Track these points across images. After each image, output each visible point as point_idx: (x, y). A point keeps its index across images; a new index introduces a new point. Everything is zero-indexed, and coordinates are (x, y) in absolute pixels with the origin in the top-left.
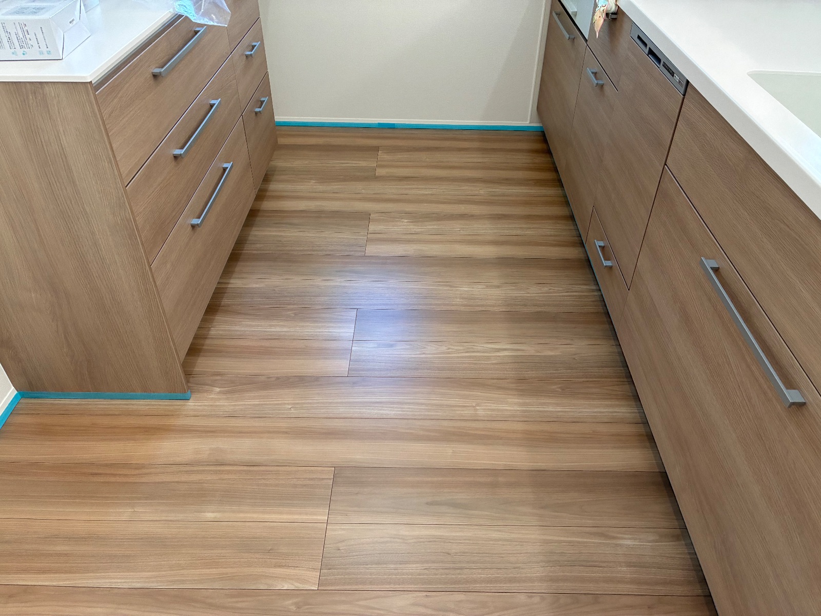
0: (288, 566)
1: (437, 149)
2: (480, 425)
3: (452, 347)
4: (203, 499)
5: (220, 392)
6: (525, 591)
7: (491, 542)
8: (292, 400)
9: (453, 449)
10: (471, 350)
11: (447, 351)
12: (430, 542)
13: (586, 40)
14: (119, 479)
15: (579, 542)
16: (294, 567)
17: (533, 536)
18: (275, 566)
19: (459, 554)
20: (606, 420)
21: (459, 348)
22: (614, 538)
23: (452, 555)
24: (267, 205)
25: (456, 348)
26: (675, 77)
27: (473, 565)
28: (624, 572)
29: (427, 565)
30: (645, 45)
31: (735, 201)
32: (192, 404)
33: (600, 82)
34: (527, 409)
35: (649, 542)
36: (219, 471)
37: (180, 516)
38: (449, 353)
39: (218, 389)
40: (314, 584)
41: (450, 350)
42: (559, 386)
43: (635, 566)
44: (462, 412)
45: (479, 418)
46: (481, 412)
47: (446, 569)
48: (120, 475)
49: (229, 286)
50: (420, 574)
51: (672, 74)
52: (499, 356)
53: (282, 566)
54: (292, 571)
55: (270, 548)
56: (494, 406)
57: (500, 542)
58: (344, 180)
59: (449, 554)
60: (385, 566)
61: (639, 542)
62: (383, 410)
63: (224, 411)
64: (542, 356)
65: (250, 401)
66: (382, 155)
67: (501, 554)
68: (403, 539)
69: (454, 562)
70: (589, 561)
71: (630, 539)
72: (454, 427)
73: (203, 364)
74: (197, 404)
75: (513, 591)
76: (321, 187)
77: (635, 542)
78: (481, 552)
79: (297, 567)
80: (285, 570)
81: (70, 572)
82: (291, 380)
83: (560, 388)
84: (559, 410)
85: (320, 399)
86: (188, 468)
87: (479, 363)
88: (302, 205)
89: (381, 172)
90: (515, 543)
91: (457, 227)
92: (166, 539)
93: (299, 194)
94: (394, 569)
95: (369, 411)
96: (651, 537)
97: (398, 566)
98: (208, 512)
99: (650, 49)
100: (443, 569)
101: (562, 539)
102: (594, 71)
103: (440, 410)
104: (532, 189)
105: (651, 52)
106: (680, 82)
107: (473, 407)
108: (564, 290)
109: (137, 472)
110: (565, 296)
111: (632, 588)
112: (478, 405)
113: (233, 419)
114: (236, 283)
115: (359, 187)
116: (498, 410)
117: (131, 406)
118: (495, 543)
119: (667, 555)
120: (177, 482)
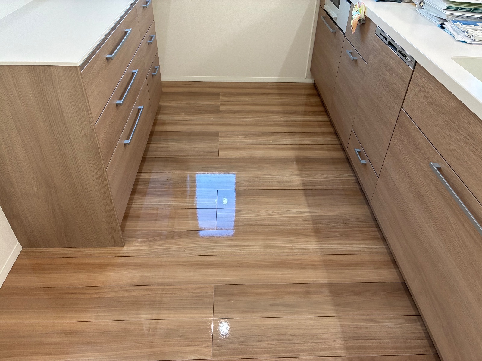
0: (193, 346)
1: (254, 94)
2: (296, 257)
3: (275, 212)
4: (139, 306)
5: (142, 242)
6: (332, 356)
7: (310, 327)
8: (184, 246)
9: (282, 272)
10: (286, 213)
11: (272, 214)
12: (274, 328)
13: (344, 34)
14: (86, 296)
15: (360, 326)
16: (197, 346)
17: (333, 323)
18: (185, 346)
19: (292, 335)
20: (367, 253)
21: (279, 212)
22: (380, 322)
23: (288, 335)
24: (158, 128)
25: (277, 212)
26: (407, 58)
27: (301, 341)
28: (387, 342)
29: (274, 342)
30: (386, 39)
31: (451, 131)
32: (125, 250)
33: (355, 58)
34: (322, 247)
35: (400, 324)
36: (147, 289)
37: (126, 317)
38: (273, 215)
39: (140, 240)
40: (210, 356)
41: (274, 213)
42: (339, 233)
43: (393, 339)
44: (285, 250)
45: (296, 254)
46: (295, 250)
47: (285, 344)
48: (88, 293)
49: (141, 178)
50: (270, 348)
51: (405, 57)
52: (302, 216)
53: (189, 346)
54: (195, 348)
55: (181, 335)
56: (303, 246)
57: (314, 327)
58: (202, 113)
59: (286, 335)
60: (249, 343)
61: (394, 324)
62: (239, 250)
63: (145, 253)
64: (327, 216)
65: (160, 246)
66: (222, 98)
67: (316, 334)
68: (259, 327)
69: (289, 340)
70: (367, 337)
71: (388, 322)
72: (281, 259)
73: (130, 225)
74: (129, 249)
75: (325, 356)
76: (188, 118)
77: (392, 324)
78: (304, 333)
79: (198, 346)
80: (191, 348)
81: (63, 354)
82: (183, 233)
83: (339, 234)
84: (340, 247)
85: (201, 244)
86: (127, 288)
87: (292, 221)
88: (179, 128)
89: (222, 108)
90: (324, 327)
91: (270, 140)
92: (119, 331)
93: (176, 122)
94: (255, 345)
95: (231, 251)
96: (401, 321)
97: (257, 343)
98: (143, 314)
99: (389, 42)
100: (283, 344)
101: (350, 324)
102: (351, 52)
103: (272, 249)
104: (310, 117)
105: (390, 43)
106: (410, 62)
107: (291, 247)
108: (335, 176)
109: (97, 291)
110: (336, 180)
111: (393, 352)
112: (293, 246)
113: (151, 258)
114: (144, 176)
115: (211, 117)
116: (305, 248)
117: (90, 252)
118: (312, 327)
119: (411, 331)
120: (122, 297)
